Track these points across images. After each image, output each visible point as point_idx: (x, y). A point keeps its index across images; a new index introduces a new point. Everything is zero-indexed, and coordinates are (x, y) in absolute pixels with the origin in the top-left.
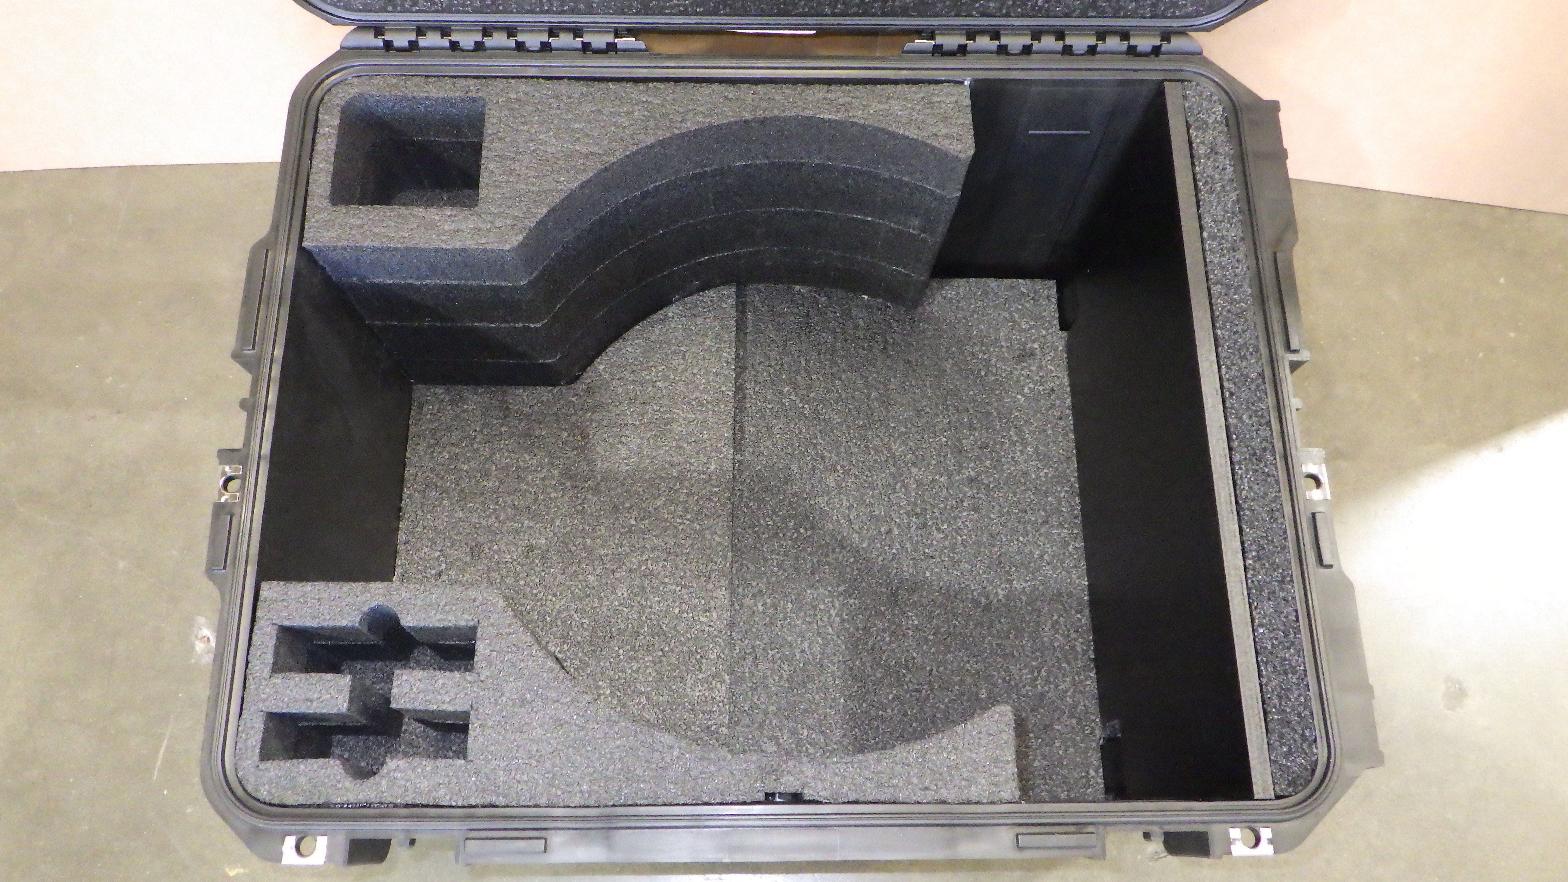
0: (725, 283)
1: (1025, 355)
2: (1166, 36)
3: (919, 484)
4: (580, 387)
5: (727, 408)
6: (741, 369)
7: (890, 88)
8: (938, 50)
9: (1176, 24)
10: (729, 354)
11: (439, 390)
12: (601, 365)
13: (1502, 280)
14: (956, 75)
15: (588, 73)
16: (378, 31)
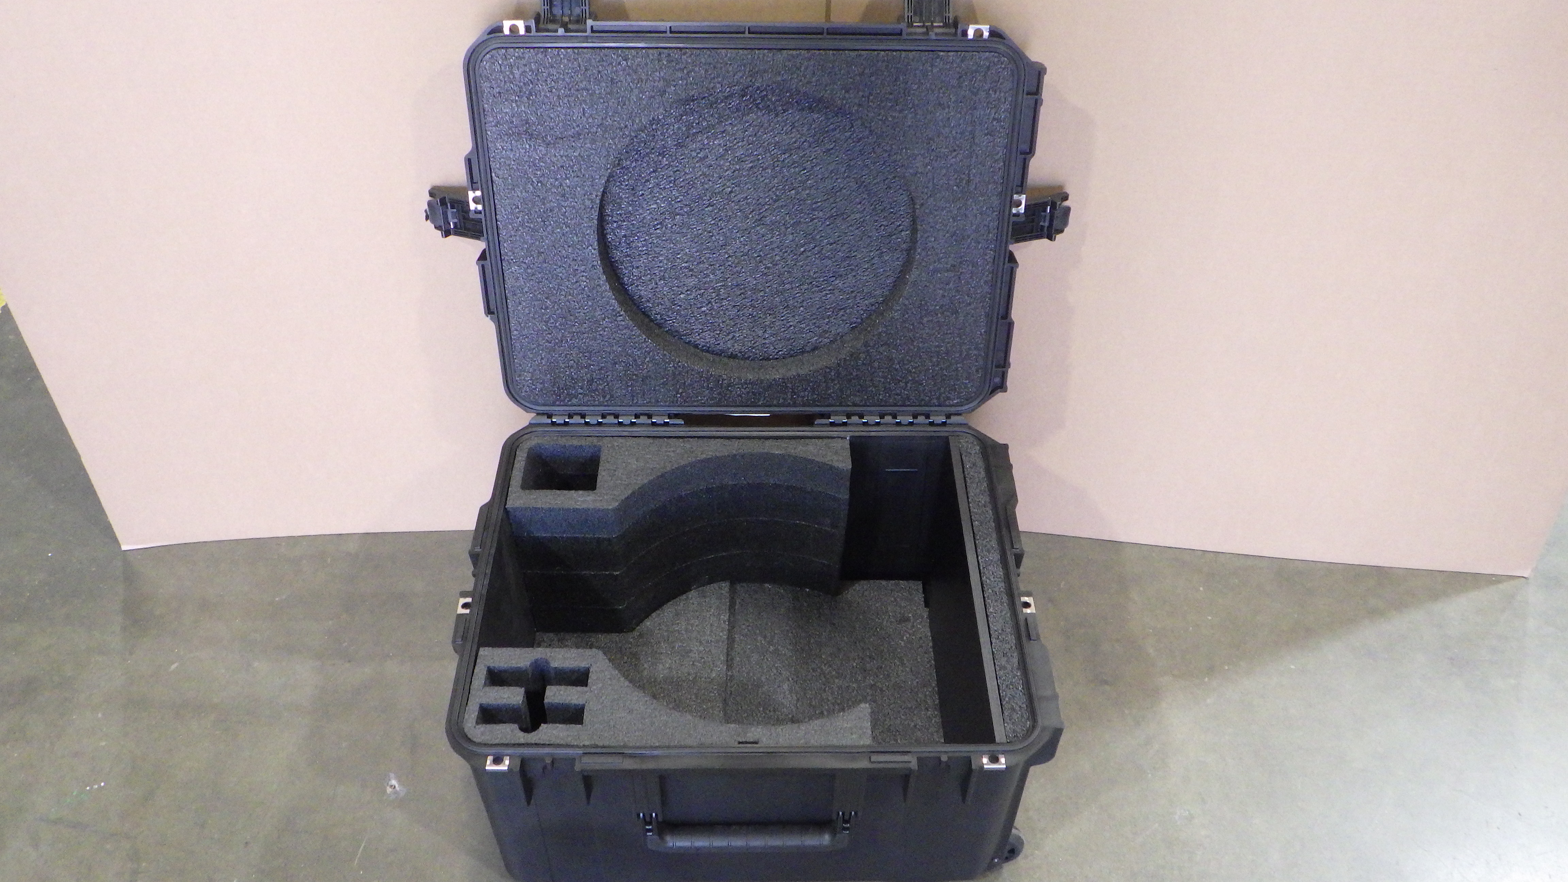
0: (723, 580)
1: (904, 620)
2: (948, 416)
3: (840, 687)
4: (636, 633)
5: (723, 646)
6: (732, 626)
7: (807, 441)
8: (832, 424)
9: (953, 409)
10: (725, 617)
11: (551, 635)
12: (648, 623)
13: (1201, 589)
14: (842, 434)
15: (654, 434)
16: (550, 416)
